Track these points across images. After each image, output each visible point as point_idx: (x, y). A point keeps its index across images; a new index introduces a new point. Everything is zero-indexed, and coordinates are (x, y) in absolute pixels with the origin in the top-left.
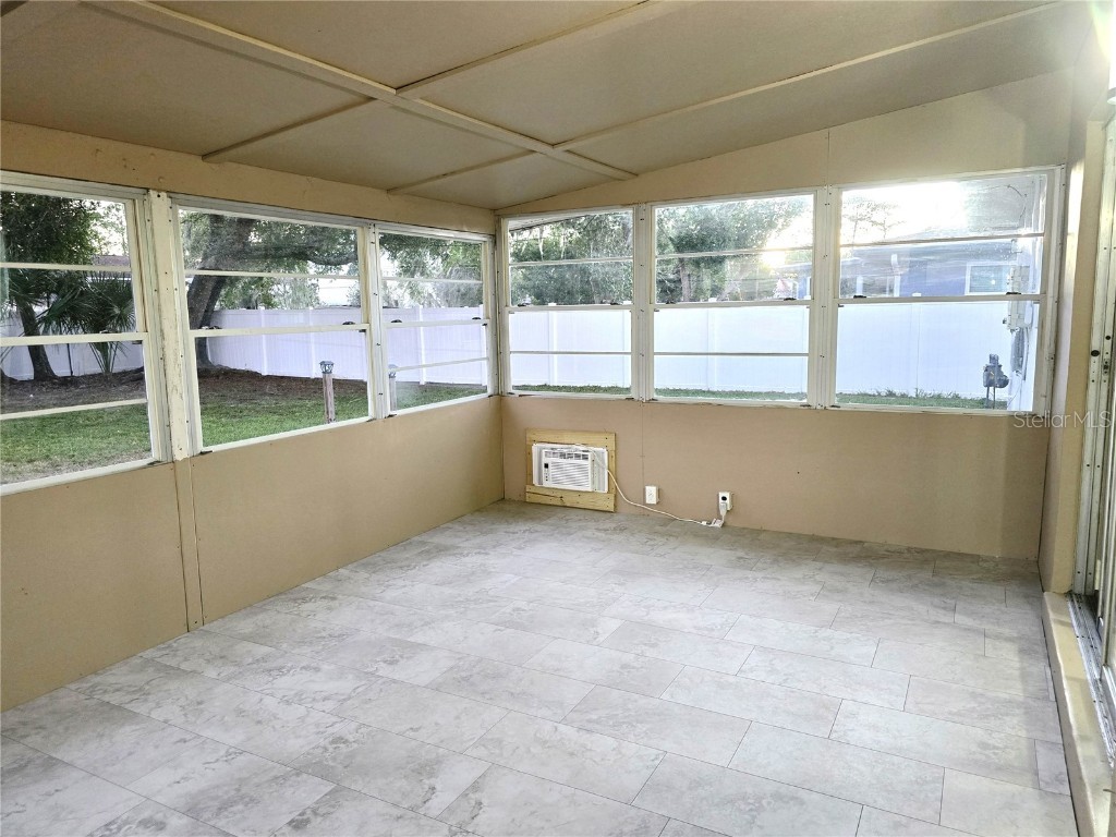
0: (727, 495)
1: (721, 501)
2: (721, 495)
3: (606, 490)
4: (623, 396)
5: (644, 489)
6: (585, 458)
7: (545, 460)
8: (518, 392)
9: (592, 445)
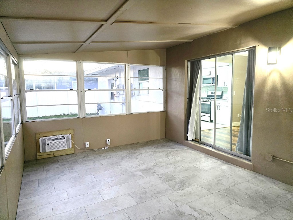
0: (109, 139)
1: (108, 141)
2: (108, 140)
3: (71, 147)
4: (76, 117)
5: (85, 144)
6: (64, 138)
7: (47, 143)
8: (30, 121)
9: (65, 134)
